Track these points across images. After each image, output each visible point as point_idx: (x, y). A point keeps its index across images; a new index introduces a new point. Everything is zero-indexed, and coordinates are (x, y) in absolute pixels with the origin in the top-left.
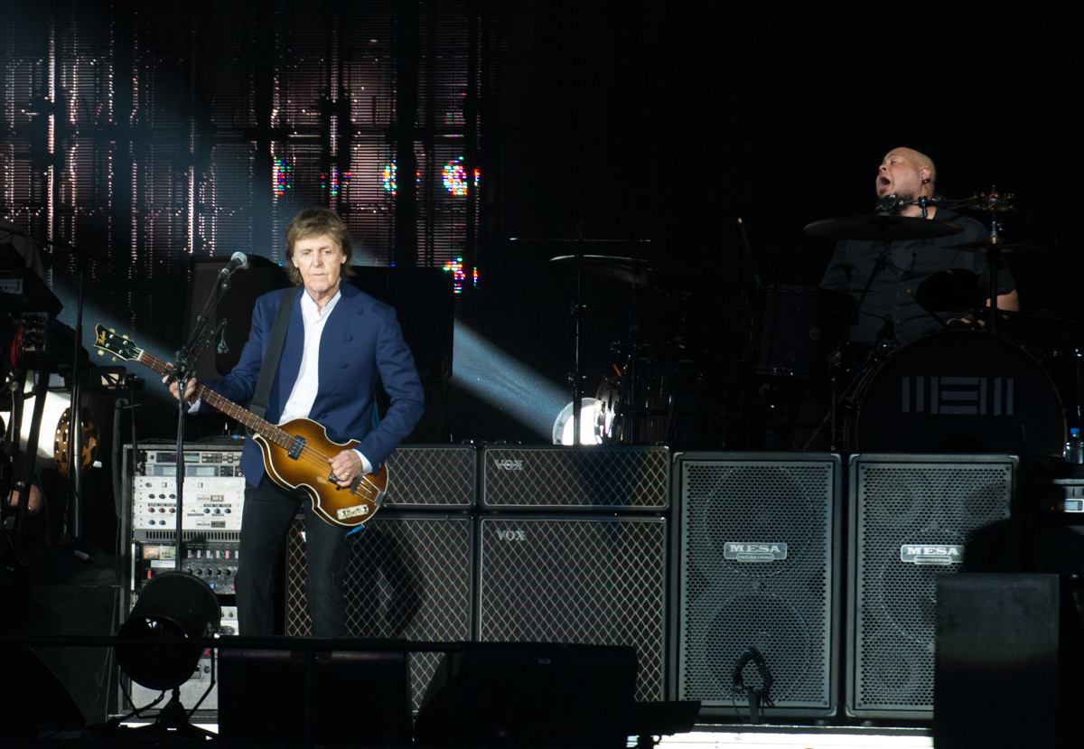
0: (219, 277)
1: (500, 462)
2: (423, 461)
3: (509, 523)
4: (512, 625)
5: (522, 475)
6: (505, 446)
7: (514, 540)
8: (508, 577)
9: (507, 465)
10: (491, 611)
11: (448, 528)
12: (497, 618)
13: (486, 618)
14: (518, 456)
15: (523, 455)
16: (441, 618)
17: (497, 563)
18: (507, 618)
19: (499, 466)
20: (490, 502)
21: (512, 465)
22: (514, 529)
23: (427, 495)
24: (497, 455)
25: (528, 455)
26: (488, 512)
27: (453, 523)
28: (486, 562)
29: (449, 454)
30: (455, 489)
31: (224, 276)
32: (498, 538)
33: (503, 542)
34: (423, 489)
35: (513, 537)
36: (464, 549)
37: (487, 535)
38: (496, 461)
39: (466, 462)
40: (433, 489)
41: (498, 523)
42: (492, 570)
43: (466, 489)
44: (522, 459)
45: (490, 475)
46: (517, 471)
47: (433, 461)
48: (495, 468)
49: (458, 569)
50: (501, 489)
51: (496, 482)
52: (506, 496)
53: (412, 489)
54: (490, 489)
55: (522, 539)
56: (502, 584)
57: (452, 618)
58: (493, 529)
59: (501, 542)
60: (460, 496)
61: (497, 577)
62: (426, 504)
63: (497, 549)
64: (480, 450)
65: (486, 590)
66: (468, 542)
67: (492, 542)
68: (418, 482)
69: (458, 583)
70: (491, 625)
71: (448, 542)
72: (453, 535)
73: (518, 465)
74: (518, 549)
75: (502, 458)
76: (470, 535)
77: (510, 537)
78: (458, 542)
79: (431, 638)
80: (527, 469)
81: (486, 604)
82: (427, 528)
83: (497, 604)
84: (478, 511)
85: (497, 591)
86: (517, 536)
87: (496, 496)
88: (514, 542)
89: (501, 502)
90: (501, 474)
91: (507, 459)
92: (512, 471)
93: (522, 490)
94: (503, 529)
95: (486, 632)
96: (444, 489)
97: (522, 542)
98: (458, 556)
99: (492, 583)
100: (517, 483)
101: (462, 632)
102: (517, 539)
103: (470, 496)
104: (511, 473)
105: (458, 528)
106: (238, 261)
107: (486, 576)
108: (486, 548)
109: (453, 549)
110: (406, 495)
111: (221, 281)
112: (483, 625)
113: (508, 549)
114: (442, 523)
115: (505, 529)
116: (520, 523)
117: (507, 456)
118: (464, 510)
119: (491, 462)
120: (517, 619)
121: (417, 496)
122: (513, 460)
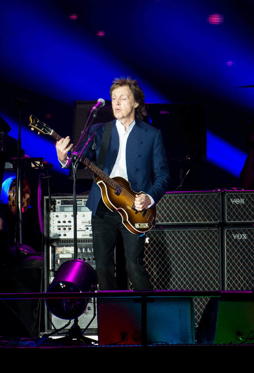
0: (92, 111)
1: (233, 200)
2: (194, 201)
3: (239, 231)
4: (242, 282)
5: (244, 206)
6: (236, 192)
7: (242, 239)
8: (239, 257)
9: (237, 201)
10: (231, 275)
11: (208, 234)
12: (234, 278)
13: (228, 278)
14: (242, 197)
15: (244, 196)
16: (206, 279)
17: (233, 251)
18: (239, 278)
19: (233, 202)
20: (229, 220)
21: (239, 201)
22: (242, 233)
23: (197, 218)
24: (232, 197)
25: (247, 196)
26: (228, 225)
27: (211, 231)
28: (228, 250)
29: (207, 197)
30: (211, 214)
31: (94, 111)
32: (233, 238)
33: (236, 240)
34: (195, 214)
35: (241, 237)
36: (216, 244)
37: (228, 237)
38: (231, 200)
39: (216, 200)
40: (200, 214)
41: (233, 231)
42: (231, 254)
43: (217, 214)
44: (244, 198)
45: (229, 207)
46: (242, 204)
47: (200, 200)
48: (231, 203)
49: (214, 254)
50: (234, 214)
51: (231, 210)
52: (237, 217)
53: (189, 214)
54: (229, 214)
55: (245, 238)
56: (236, 261)
57: (211, 279)
58: (231, 234)
59: (235, 240)
60: (214, 218)
61: (234, 257)
62: (197, 222)
63: (233, 244)
64: (223, 194)
65: (228, 264)
66: (218, 240)
67: (231, 240)
68: (192, 211)
69: (214, 261)
70: (231, 282)
71: (208, 241)
72: (211, 237)
73: (242, 201)
74: (244, 243)
75: (234, 198)
76: (219, 237)
77: (240, 238)
78: (214, 240)
79: (201, 289)
80: (247, 203)
81: (228, 271)
82: (197, 234)
83: (234, 271)
84: (223, 225)
85: (234, 264)
86: (243, 237)
87: (232, 217)
88: (241, 240)
89: (234, 220)
90: (234, 206)
91: (237, 198)
92: (239, 204)
93: (245, 214)
94: (236, 233)
95: (228, 285)
96: (206, 214)
97: (246, 240)
98: (214, 247)
99: (231, 261)
100: (242, 210)
101: (217, 286)
102: (243, 238)
103: (219, 218)
104: (239, 205)
105: (213, 234)
106: (101, 103)
107: (228, 257)
108: (228, 243)
109: (211, 244)
110: (186, 218)
111: (93, 114)
112: (227, 282)
113: (239, 244)
114: (205, 231)
115: (237, 233)
116: (244, 230)
117: (237, 197)
118: (216, 225)
119: (229, 200)
120: (244, 278)
121: (192, 218)
122: (239, 199)
